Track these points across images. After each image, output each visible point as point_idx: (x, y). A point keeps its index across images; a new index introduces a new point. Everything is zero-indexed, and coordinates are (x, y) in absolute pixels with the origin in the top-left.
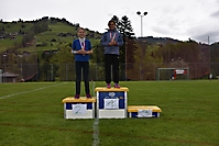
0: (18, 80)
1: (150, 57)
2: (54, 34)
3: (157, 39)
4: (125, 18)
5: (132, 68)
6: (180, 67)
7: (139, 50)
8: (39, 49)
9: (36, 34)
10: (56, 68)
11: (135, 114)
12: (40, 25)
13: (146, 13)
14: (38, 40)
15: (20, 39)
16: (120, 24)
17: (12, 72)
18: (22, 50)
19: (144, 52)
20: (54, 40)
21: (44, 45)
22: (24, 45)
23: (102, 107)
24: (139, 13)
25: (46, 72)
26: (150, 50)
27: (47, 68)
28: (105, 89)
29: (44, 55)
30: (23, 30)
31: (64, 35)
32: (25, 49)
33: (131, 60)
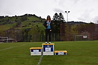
0: (15, 41)
2: (30, 21)
4: (61, 14)
8: (24, 28)
12: (24, 17)
13: (69, 12)
14: (23, 24)
15: (15, 24)
16: (58, 16)
18: (16, 28)
21: (26, 26)
22: (17, 26)
24: (66, 12)
25: (26, 38)
27: (27, 36)
29: (25, 31)
30: (17, 20)
31: (34, 22)
32: (18, 28)
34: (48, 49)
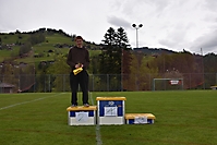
0: (15, 91)
1: (145, 68)
2: (51, 45)
3: (152, 49)
4: (121, 30)
5: (128, 78)
6: (175, 78)
7: (135, 61)
9: (33, 45)
10: (53, 79)
11: (132, 121)
14: (35, 51)
15: (16, 50)
16: (115, 35)
17: (8, 82)
18: (19, 61)
19: (140, 63)
20: (51, 51)
21: (41, 56)
22: (21, 56)
23: (102, 114)
25: (43, 83)
26: (145, 60)
28: (105, 99)
29: (40, 66)
30: (20, 40)
32: (22, 60)
33: (127, 71)
34: (111, 111)
